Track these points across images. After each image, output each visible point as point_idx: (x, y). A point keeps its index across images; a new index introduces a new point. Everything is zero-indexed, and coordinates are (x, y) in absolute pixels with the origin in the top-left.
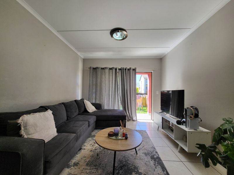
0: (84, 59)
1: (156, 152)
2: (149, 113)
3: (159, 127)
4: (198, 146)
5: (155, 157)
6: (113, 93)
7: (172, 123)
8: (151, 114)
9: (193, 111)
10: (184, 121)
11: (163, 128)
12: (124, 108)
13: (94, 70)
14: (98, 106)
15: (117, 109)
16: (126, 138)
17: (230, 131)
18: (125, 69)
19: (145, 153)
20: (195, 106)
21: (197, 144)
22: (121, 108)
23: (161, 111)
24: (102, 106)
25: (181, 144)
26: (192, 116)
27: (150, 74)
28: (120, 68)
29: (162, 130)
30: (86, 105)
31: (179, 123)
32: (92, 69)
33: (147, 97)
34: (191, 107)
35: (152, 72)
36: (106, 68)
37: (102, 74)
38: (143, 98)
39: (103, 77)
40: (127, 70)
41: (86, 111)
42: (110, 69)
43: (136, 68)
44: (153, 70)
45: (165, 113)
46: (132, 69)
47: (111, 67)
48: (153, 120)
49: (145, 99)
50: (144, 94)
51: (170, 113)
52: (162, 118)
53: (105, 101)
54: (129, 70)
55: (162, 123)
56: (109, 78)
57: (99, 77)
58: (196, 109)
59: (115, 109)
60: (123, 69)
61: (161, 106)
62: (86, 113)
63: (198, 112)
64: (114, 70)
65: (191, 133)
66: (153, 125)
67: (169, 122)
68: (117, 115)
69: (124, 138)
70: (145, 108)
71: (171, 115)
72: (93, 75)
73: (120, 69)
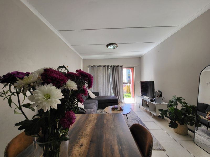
0: (83, 60)
1: (139, 118)
2: (133, 97)
3: (140, 106)
4: (160, 110)
5: (138, 120)
6: (107, 84)
7: (148, 101)
8: (134, 98)
9: (159, 93)
10: (154, 100)
11: (142, 106)
12: (115, 94)
13: (92, 67)
14: (97, 94)
15: (110, 95)
16: (122, 110)
17: (174, 102)
18: (115, 66)
19: (133, 119)
20: (160, 90)
21: (159, 109)
22: (113, 95)
23: (141, 95)
24: (99, 93)
25: (153, 113)
26: (158, 96)
27: (133, 69)
28: (111, 65)
29: (143, 107)
30: (89, 94)
31: (152, 101)
32: (90, 67)
33: (130, 86)
34: (158, 91)
35: (134, 68)
36: (101, 66)
37: (97, 70)
38: (127, 86)
39: (99, 72)
40: (116, 67)
41: (90, 98)
42: (104, 66)
43: (122, 65)
44: (135, 66)
45: (144, 96)
46: (119, 66)
47: (104, 65)
48: (136, 102)
49: (129, 87)
50: (128, 83)
51: (148, 96)
52: (142, 99)
53: (101, 90)
54: (117, 66)
55: (142, 103)
56: (103, 73)
57: (96, 72)
58: (161, 92)
59: (108, 95)
60: (113, 66)
61: (141, 91)
62: (90, 99)
63: (162, 94)
64: (107, 67)
65: (158, 105)
66: (136, 105)
67: (146, 101)
68: (112, 99)
69: (121, 110)
70: (129, 94)
71: (149, 97)
72: (91, 71)
73: (111, 67)
